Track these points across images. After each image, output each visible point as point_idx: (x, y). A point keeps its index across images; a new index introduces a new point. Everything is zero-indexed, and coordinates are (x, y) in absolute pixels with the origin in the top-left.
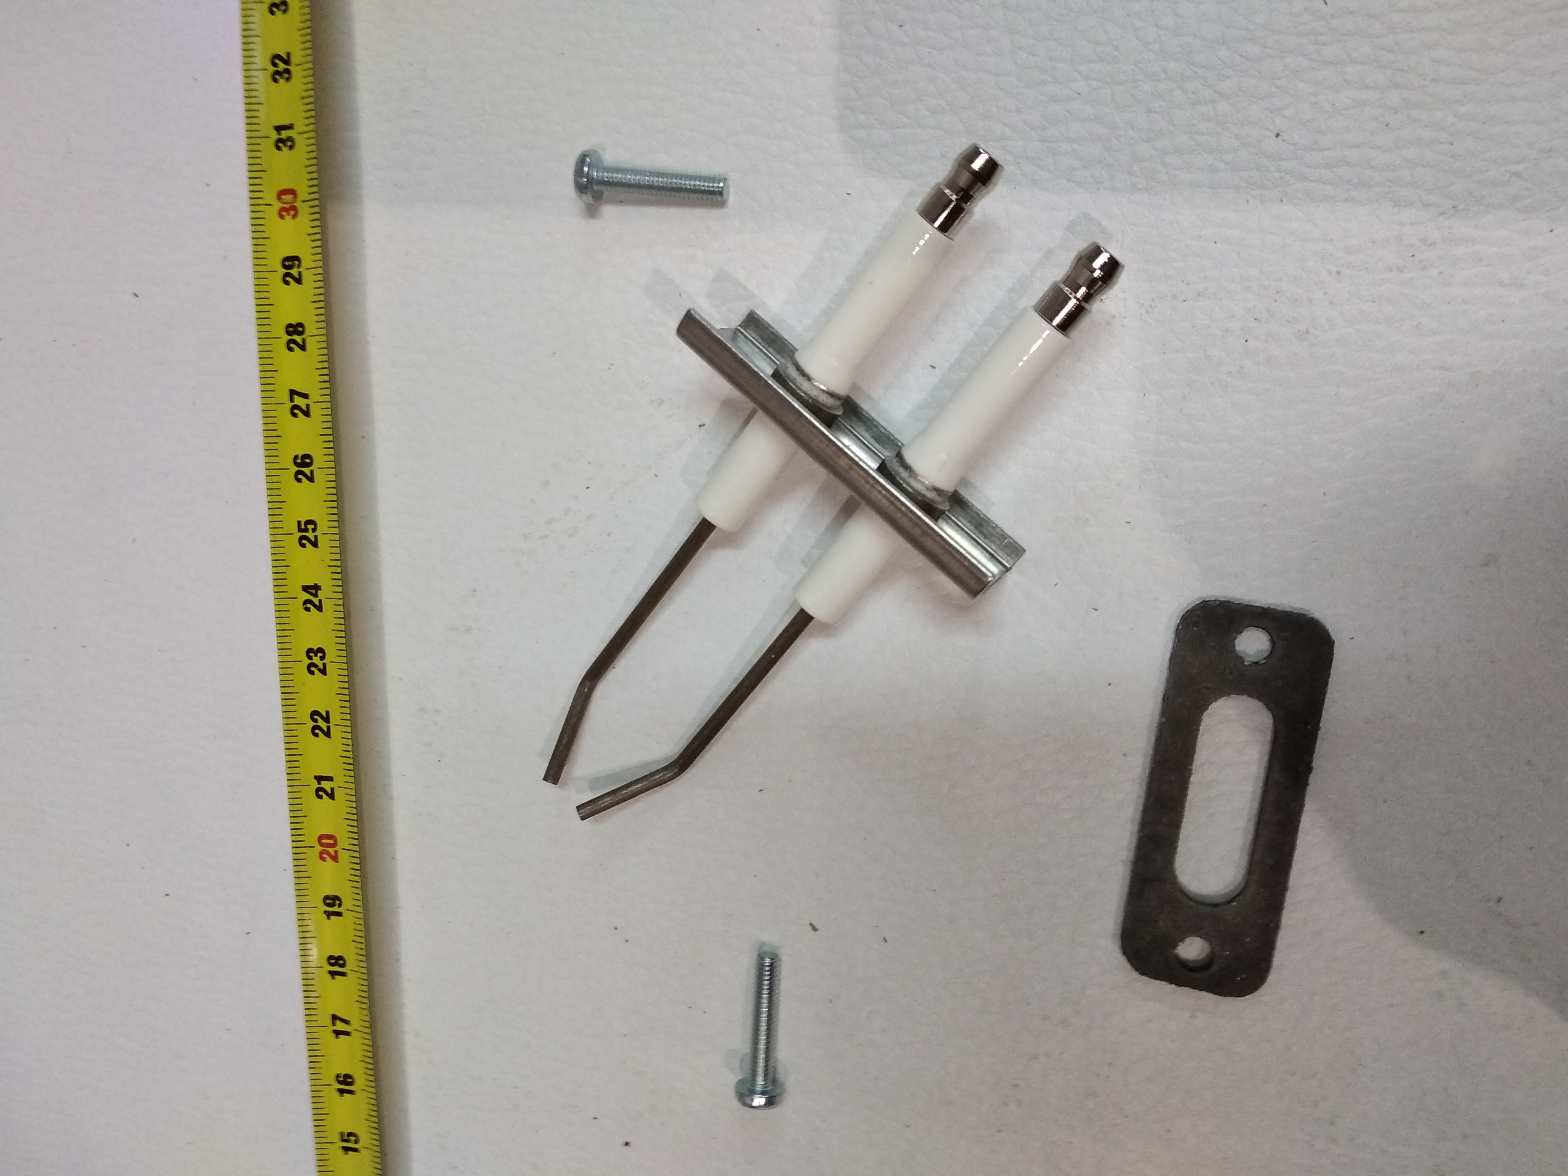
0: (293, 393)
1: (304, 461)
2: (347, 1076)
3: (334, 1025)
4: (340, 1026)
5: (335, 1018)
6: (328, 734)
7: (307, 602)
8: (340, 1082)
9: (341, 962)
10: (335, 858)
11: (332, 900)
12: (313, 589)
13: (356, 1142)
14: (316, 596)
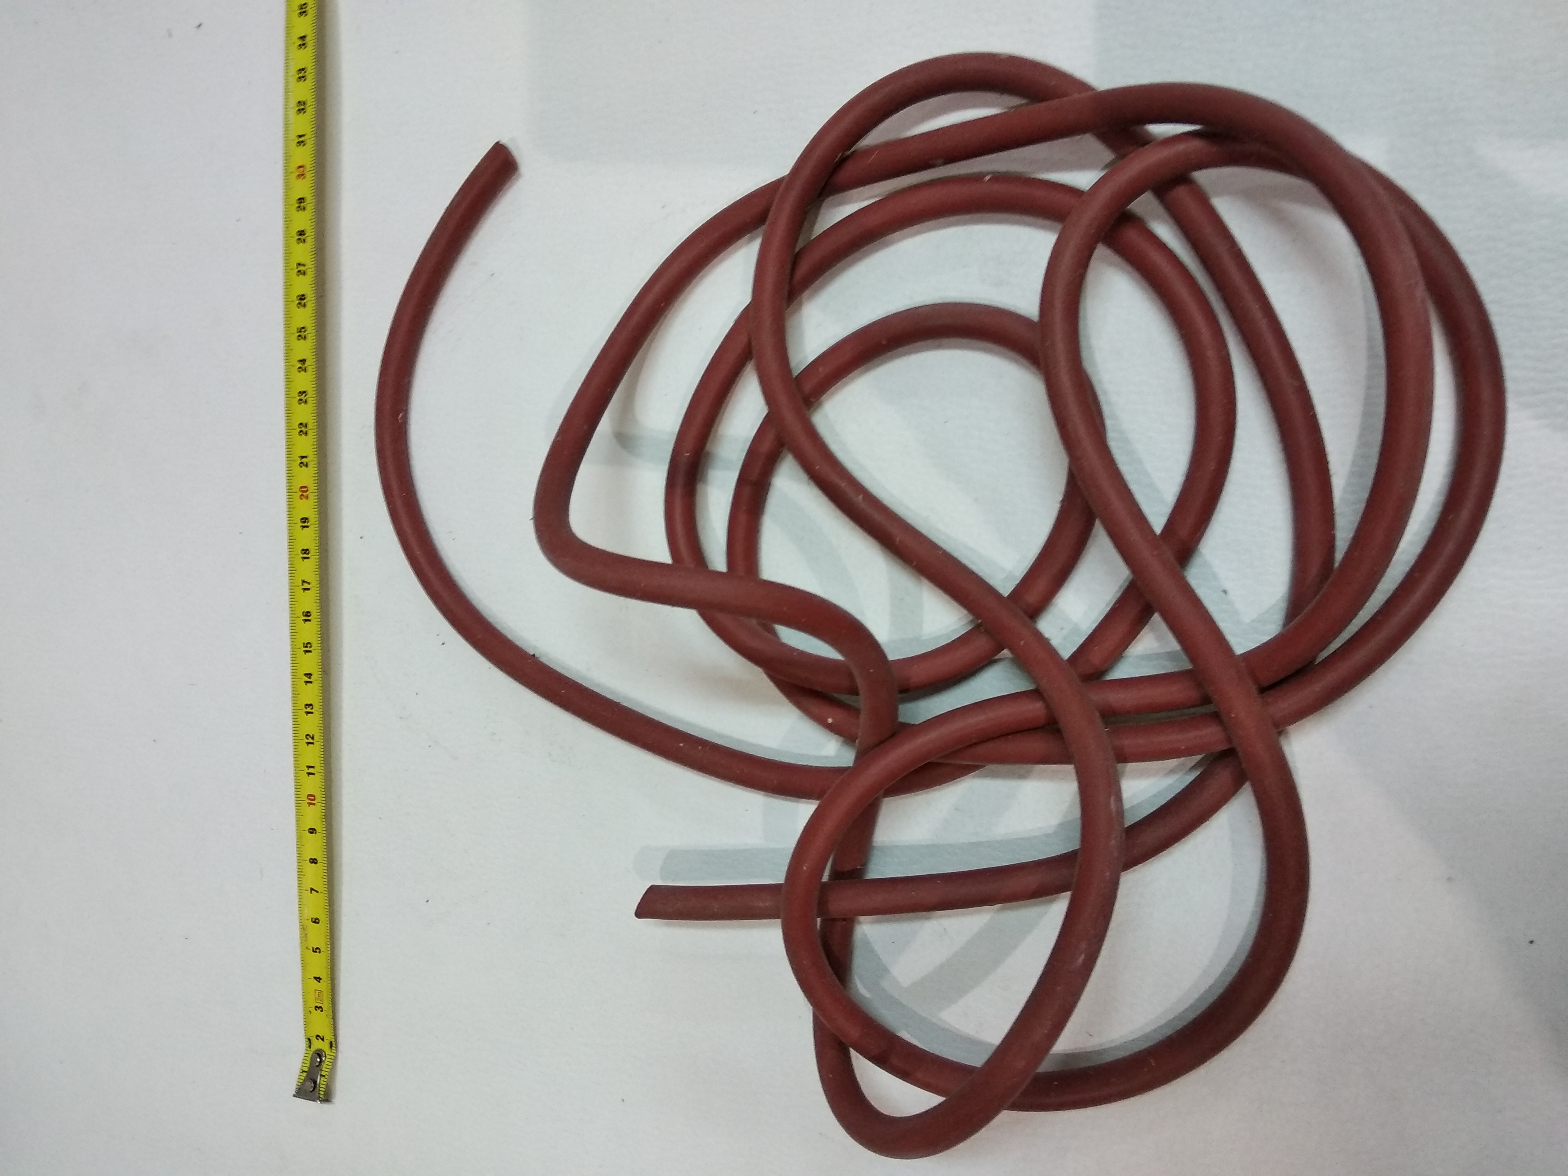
0: (299, 264)
1: (302, 298)
2: (308, 612)
3: (303, 585)
4: (306, 586)
5: (304, 582)
6: (306, 434)
7: (300, 368)
8: (304, 616)
9: (307, 552)
10: (307, 497)
11: (304, 520)
12: (303, 361)
13: (311, 647)
14: (304, 364)
